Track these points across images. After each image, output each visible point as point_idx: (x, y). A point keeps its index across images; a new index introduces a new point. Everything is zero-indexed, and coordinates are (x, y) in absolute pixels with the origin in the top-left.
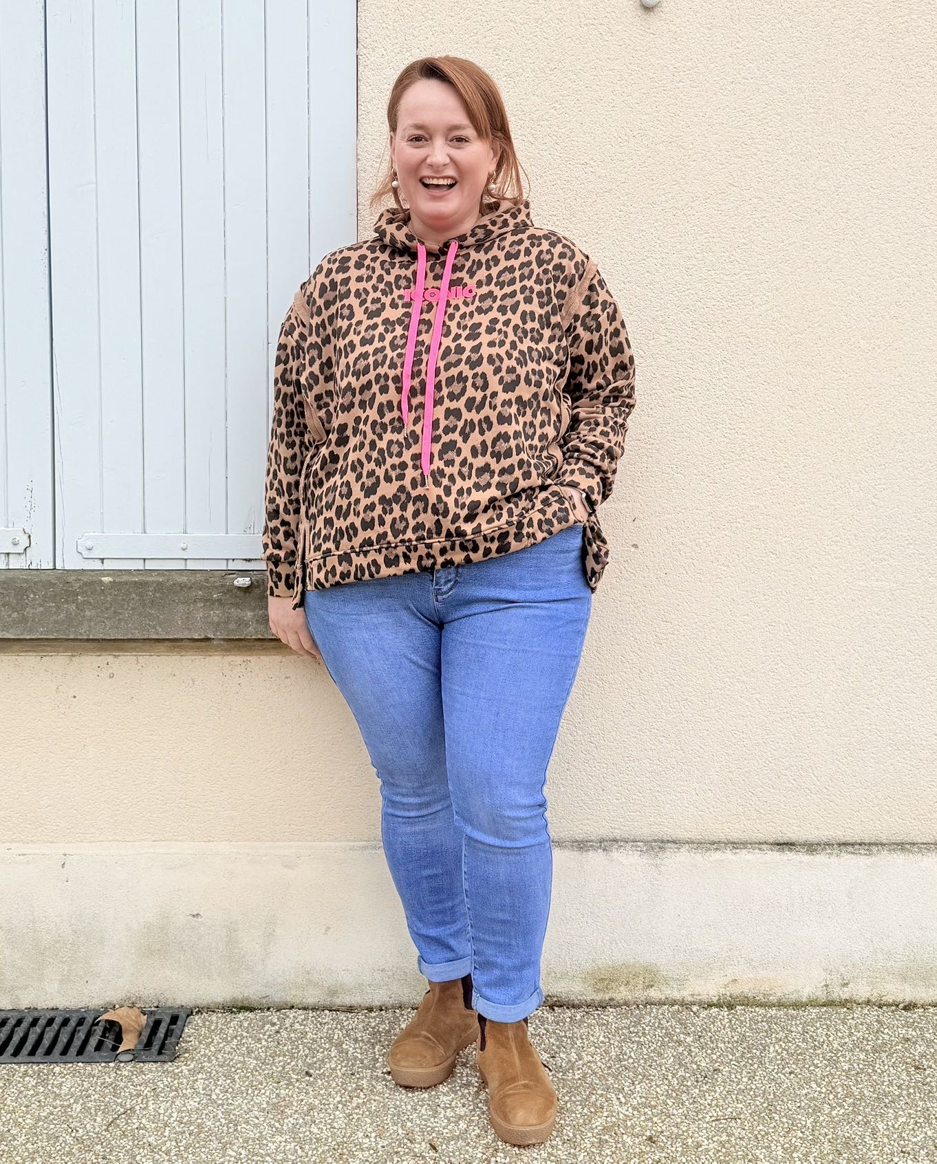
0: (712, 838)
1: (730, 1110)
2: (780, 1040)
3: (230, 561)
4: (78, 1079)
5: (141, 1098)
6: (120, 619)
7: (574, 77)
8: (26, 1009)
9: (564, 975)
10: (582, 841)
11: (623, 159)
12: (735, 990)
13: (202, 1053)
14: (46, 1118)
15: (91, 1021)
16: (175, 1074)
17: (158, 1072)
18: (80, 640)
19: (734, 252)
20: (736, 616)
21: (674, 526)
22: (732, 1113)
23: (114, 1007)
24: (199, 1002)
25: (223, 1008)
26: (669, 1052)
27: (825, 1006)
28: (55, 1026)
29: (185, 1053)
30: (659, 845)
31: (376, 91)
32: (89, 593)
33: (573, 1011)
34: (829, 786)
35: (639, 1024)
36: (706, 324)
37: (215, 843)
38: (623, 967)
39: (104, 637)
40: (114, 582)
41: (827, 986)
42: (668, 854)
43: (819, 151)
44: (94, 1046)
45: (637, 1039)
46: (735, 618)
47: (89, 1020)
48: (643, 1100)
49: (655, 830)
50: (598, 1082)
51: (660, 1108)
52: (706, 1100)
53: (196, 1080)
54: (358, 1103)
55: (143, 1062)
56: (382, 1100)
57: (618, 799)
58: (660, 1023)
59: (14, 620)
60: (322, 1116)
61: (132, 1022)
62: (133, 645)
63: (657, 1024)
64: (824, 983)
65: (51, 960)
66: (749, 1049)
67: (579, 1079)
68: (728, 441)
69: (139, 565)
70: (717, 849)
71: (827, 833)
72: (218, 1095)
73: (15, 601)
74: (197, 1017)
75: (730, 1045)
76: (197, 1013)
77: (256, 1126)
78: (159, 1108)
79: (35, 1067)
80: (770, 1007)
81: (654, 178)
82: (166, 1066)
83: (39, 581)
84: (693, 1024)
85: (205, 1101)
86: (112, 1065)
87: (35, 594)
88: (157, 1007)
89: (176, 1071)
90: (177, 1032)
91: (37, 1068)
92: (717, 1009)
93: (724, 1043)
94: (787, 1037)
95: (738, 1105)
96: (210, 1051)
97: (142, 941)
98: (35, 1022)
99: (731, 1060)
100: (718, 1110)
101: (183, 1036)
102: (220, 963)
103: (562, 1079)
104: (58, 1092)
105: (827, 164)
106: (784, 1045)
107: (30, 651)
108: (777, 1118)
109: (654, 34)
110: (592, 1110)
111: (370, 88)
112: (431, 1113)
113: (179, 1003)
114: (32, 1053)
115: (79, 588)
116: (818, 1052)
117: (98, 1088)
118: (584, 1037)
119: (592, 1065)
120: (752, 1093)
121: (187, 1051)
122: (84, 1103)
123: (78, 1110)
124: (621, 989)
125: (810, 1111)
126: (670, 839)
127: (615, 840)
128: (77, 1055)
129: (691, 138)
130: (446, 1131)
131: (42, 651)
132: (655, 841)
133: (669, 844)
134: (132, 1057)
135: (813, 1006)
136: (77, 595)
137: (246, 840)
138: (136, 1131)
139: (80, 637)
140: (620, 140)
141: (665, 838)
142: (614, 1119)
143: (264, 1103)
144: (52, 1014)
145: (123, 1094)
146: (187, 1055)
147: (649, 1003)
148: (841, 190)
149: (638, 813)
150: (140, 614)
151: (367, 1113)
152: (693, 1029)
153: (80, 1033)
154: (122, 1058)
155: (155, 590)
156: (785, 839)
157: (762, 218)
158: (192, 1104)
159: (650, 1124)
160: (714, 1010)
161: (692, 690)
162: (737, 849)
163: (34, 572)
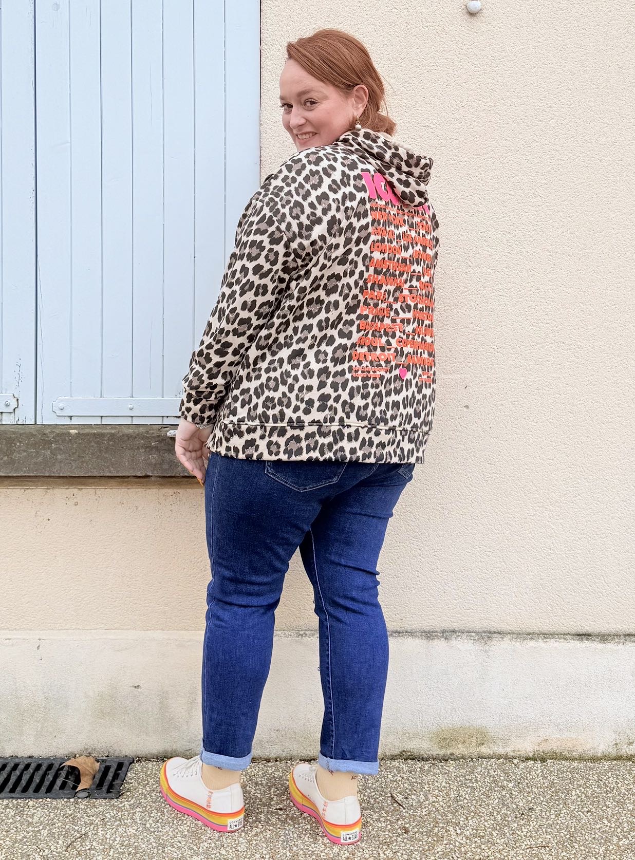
0: (528, 630)
1: (540, 840)
2: (581, 786)
3: (165, 418)
4: (46, 811)
5: (93, 826)
6: (83, 461)
7: (418, 64)
8: (10, 756)
9: (416, 736)
10: (429, 632)
11: (454, 122)
12: (546, 747)
13: (140, 792)
14: (21, 840)
15: (57, 767)
16: (120, 808)
17: (107, 806)
18: (53, 477)
19: (538, 190)
20: (544, 460)
21: (496, 392)
22: (542, 842)
23: (75, 756)
24: (139, 753)
25: (157, 758)
26: (495, 795)
27: (615, 760)
28: (31, 770)
29: (127, 792)
30: (487, 635)
31: (274, 75)
32: (60, 442)
33: (422, 763)
34: (616, 590)
35: (473, 773)
36: (518, 243)
37: (153, 632)
38: (461, 729)
39: (71, 475)
40: (79, 433)
41: (616, 744)
42: (494, 642)
43: (600, 116)
44: (59, 785)
45: (471, 785)
46: (542, 462)
47: (56, 766)
48: (474, 831)
49: (484, 624)
50: (440, 817)
51: (487, 838)
52: (522, 832)
53: (135, 813)
54: (257, 832)
55: (96, 799)
56: (275, 830)
57: (456, 600)
58: (488, 772)
59: (4, 463)
60: (229, 841)
61: (88, 767)
62: (91, 480)
63: (486, 774)
64: (614, 742)
65: (29, 720)
66: (556, 793)
67: (426, 815)
68: (536, 328)
69: (98, 421)
70: (532, 638)
71: (615, 626)
72: (151, 825)
73: (6, 448)
74: (137, 765)
75: (542, 790)
76: (137, 761)
77: (179, 848)
78: (106, 834)
79: (15, 802)
80: (573, 760)
81: (478, 136)
82: (113, 802)
83: (23, 433)
84: (514, 773)
85: (141, 829)
86: (72, 800)
87: (20, 442)
88: (108, 756)
89: (120, 805)
90: (122, 775)
91: (16, 802)
92: (533, 762)
93: (538, 788)
94: (585, 784)
95: (547, 837)
96: (146, 791)
97: (97, 706)
98: (16, 767)
99: (542, 801)
100: (531, 840)
101: (126, 779)
102: (154, 723)
103: (413, 815)
104: (30, 820)
105: (606, 125)
106: (583, 790)
107: (16, 485)
108: (577, 847)
109: (477, 33)
110: (435, 839)
111: (269, 73)
112: (312, 840)
113: (124, 753)
114: (13, 790)
115: (53, 438)
116: (609, 795)
117: (61, 818)
118: (430, 783)
119: (436, 804)
120: (558, 827)
121: (129, 790)
122: (50, 829)
123: (45, 835)
124: (460, 746)
125: (603, 841)
126: (496, 630)
127: (454, 631)
128: (46, 793)
129: (505, 107)
130: (323, 854)
131: (25, 485)
132: (485, 632)
133: (495, 635)
134: (87, 794)
135: (607, 760)
136: (52, 443)
137: (174, 629)
138: (88, 851)
139: (53, 475)
140: (452, 109)
141: (492, 630)
142: (451, 846)
143: (186, 831)
144: (29, 760)
145: (79, 822)
146: (128, 793)
147: (481, 757)
148: (617, 144)
149: (471, 610)
150: (97, 458)
151: (264, 839)
152: (514, 777)
153: (49, 776)
154: (80, 795)
155: (109, 440)
156: (584, 631)
157: (558, 164)
158: (131, 831)
159: (480, 850)
160: (531, 763)
161: (511, 516)
162: (547, 638)
163: (20, 426)
